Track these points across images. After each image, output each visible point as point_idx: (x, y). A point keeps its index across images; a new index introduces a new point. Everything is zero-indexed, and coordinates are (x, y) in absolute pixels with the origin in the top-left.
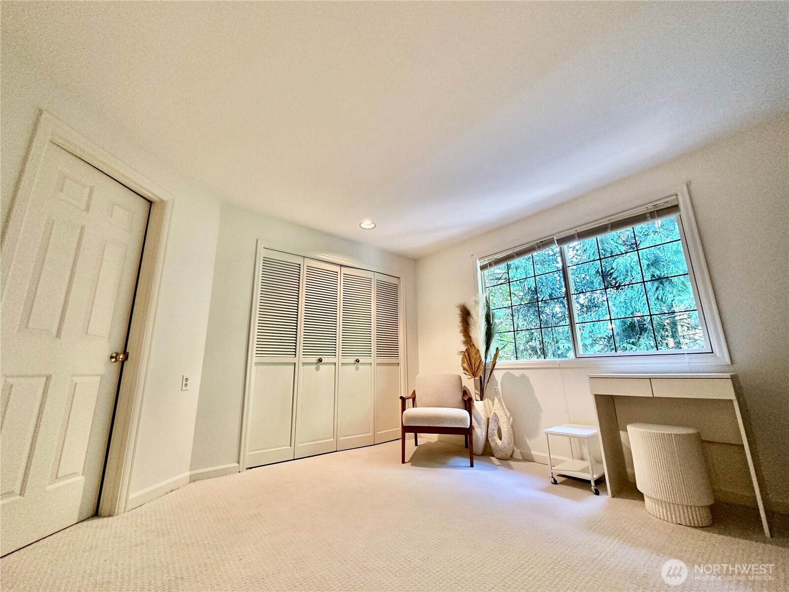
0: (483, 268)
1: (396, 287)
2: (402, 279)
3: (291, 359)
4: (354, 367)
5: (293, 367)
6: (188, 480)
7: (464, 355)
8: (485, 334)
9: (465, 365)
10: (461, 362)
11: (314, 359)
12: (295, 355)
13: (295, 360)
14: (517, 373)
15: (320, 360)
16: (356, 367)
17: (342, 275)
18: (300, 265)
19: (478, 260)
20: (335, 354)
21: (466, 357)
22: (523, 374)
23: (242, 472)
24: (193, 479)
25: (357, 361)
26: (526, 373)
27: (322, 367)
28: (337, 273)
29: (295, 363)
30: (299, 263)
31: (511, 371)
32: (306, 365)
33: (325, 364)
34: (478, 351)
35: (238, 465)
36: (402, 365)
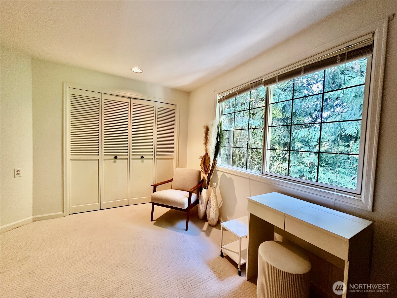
0: (220, 101)
1: (174, 111)
2: (177, 106)
3: (96, 157)
4: (141, 160)
5: (98, 161)
6: (32, 220)
7: (202, 159)
8: (215, 147)
9: (202, 165)
10: (200, 163)
11: (113, 157)
12: (99, 154)
13: (99, 157)
14: (228, 176)
15: (116, 157)
16: (142, 161)
17: (132, 104)
18: (99, 98)
19: (217, 95)
20: (127, 153)
21: (203, 161)
22: (231, 177)
23: (66, 216)
24: (35, 220)
25: (142, 157)
26: (233, 177)
27: (117, 161)
28: (128, 103)
29: (99, 159)
30: (98, 98)
31: (226, 174)
32: (106, 160)
33: (119, 159)
34: (209, 158)
35: (63, 213)
36: (175, 159)
